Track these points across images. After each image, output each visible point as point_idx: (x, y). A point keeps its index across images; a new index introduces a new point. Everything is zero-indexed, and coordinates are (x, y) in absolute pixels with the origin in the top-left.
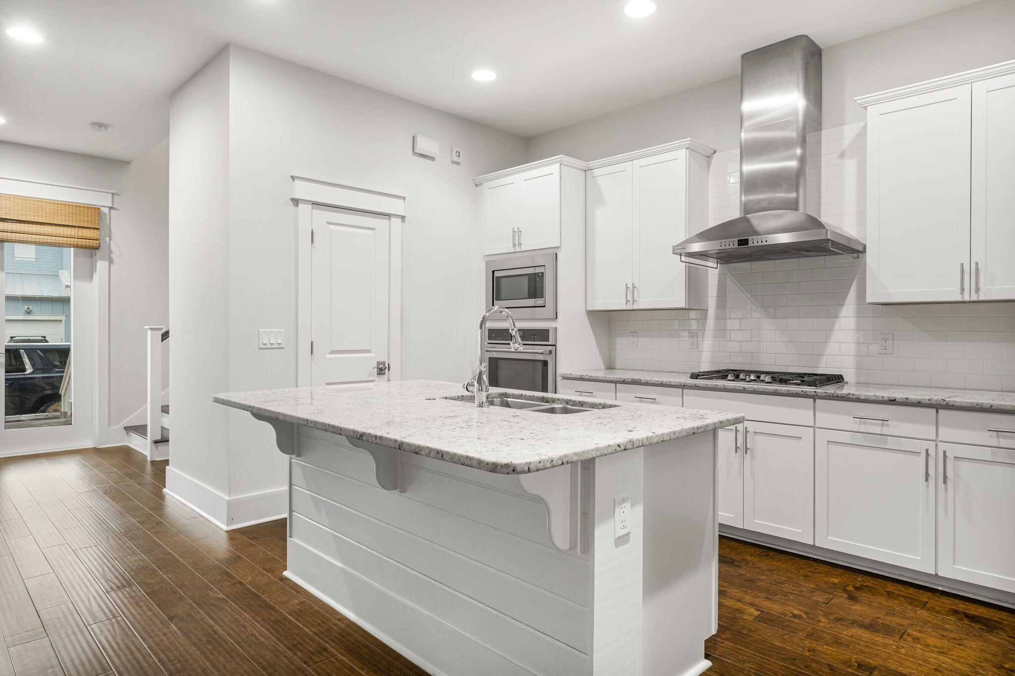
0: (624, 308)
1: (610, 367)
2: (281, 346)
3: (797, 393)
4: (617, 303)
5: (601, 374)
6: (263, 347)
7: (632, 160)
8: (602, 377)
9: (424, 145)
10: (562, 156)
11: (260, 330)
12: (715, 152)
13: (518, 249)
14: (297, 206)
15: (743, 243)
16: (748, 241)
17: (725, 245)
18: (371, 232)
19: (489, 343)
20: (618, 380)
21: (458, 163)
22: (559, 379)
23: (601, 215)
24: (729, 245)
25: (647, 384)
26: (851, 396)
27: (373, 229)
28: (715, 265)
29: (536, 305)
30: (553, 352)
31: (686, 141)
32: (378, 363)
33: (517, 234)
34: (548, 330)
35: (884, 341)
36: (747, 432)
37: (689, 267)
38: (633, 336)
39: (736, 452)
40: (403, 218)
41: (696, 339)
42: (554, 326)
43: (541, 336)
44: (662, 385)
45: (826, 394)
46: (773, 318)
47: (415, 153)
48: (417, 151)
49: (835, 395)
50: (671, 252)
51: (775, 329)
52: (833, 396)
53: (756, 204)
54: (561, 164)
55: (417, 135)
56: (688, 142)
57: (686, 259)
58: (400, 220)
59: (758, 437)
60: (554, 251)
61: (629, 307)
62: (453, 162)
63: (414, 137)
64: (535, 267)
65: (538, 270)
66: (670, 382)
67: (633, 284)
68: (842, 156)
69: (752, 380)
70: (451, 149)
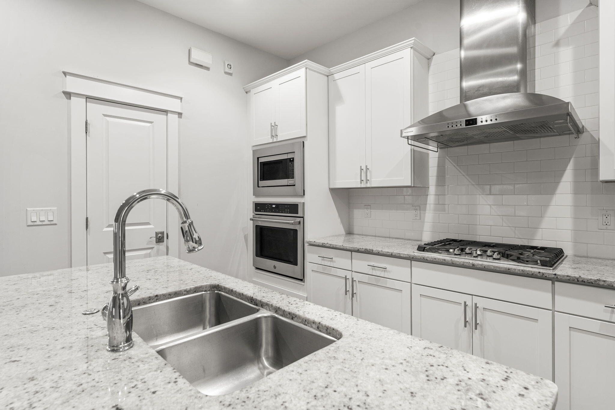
0: (359, 186)
1: (349, 233)
2: (52, 223)
3: (533, 274)
4: (353, 182)
5: (339, 242)
6: (32, 224)
7: (365, 63)
8: (340, 246)
9: (198, 56)
10: (306, 60)
11: (28, 209)
12: (434, 55)
13: (275, 140)
14: (70, 99)
15: (471, 122)
16: (476, 121)
17: (452, 126)
18: (149, 125)
19: (256, 214)
20: (353, 249)
21: (230, 74)
22: (306, 245)
23: (340, 111)
24: (457, 126)
25: (378, 254)
26: (602, 283)
27: (151, 122)
28: (436, 149)
29: (289, 184)
30: (302, 223)
31: (411, 41)
32: (157, 234)
33: (274, 127)
34: (298, 205)
35: (605, 217)
36: (476, 307)
37: (414, 150)
38: (367, 209)
39: (465, 326)
40: (180, 114)
41: (419, 211)
42: (302, 201)
43: (293, 209)
44: (391, 256)
45: (568, 278)
46: (488, 195)
47: (191, 63)
48: (192, 60)
49: (580, 280)
50: (400, 136)
51: (490, 204)
52: (578, 281)
53: (477, 91)
54: (306, 68)
55: (192, 47)
56: (413, 41)
57: (411, 142)
58: (177, 116)
59: (488, 314)
60: (302, 140)
61: (363, 186)
62: (226, 73)
63: (189, 50)
64: (287, 153)
65: (290, 156)
66: (399, 254)
67: (366, 166)
68: (557, 44)
69: (479, 255)
70: (224, 63)
